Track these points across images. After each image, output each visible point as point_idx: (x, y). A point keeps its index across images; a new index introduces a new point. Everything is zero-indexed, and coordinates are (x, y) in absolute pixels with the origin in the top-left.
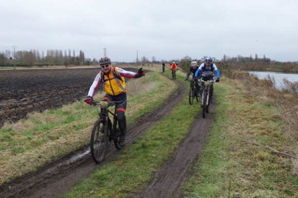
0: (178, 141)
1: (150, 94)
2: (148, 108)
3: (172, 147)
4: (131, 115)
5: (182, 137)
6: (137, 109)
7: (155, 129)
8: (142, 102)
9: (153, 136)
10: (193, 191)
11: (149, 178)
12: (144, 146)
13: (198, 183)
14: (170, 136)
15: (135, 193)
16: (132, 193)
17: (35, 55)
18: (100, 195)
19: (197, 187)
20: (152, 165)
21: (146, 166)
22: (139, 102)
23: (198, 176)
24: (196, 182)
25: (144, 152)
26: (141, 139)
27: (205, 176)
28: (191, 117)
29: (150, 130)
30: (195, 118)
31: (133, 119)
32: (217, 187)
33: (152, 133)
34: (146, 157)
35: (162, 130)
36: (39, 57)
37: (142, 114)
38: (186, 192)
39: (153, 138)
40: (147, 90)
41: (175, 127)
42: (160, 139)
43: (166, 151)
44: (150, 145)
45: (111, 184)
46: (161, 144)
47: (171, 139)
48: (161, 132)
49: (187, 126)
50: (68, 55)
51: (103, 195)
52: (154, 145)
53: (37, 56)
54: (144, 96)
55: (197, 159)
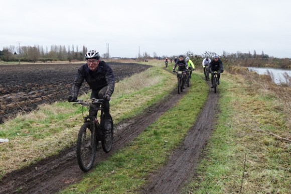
0: (187, 129)
1: (156, 87)
2: (155, 100)
3: (182, 134)
4: (139, 106)
5: (190, 126)
6: (144, 101)
7: (164, 118)
8: (148, 94)
9: (163, 125)
10: (206, 171)
11: (164, 160)
12: (156, 133)
13: (210, 165)
14: (179, 124)
15: (152, 172)
16: (150, 172)
17: (39, 50)
18: (121, 174)
19: (209, 168)
20: (165, 149)
21: (160, 150)
22: (145, 94)
23: (209, 159)
24: (208, 164)
25: (156, 138)
26: (152, 127)
27: (216, 159)
28: (197, 108)
29: (159, 119)
30: (201, 108)
31: (141, 110)
32: (228, 168)
33: (162, 122)
34: (159, 143)
35: (171, 120)
36: (43, 52)
37: (150, 105)
38: (199, 172)
39: (163, 126)
40: (152, 84)
41: (183, 116)
42: (170, 127)
43: (177, 138)
44: (161, 132)
45: (130, 165)
46: (171, 132)
47: (180, 127)
48: (170, 121)
49: (195, 116)
50: (71, 50)
51: (124, 174)
52: (165, 133)
53: (41, 51)
54: (150, 89)
55: (206, 144)
